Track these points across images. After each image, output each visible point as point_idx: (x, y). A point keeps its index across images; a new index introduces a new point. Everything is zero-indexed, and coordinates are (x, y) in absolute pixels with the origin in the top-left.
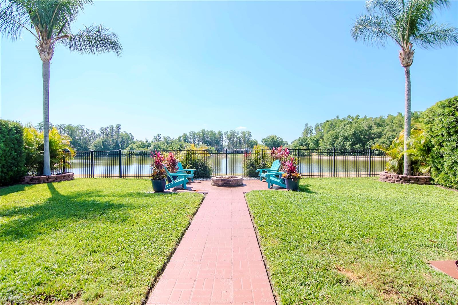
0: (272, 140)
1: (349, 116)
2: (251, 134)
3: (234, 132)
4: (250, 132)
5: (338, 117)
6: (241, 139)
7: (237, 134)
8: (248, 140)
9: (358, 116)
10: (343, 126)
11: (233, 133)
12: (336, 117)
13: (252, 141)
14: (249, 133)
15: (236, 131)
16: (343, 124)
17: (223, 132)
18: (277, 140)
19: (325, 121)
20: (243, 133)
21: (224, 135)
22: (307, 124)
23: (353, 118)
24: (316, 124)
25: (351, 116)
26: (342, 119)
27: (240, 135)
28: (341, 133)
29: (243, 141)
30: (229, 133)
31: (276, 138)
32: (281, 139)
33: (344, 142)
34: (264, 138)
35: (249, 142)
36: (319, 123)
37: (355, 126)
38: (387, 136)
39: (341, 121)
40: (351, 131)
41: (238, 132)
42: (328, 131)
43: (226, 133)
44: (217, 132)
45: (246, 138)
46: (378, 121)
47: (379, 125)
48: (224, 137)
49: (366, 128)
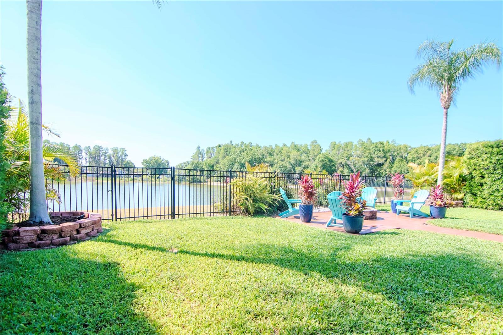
0: (156, 162)
1: (242, 143)
2: (126, 152)
3: (101, 147)
4: (125, 149)
5: (231, 142)
6: (112, 158)
7: (104, 151)
8: (122, 160)
9: (251, 143)
10: (238, 152)
11: (99, 150)
12: (229, 142)
13: (127, 161)
14: (123, 151)
15: (104, 147)
16: (238, 150)
17: (83, 147)
18: (163, 162)
19: (217, 146)
20: (115, 151)
21: (84, 151)
22: (199, 147)
23: (246, 145)
24: (208, 148)
25: (245, 143)
26: (236, 144)
27: (110, 152)
28: (238, 159)
29: (115, 162)
30: (92, 149)
31: (161, 160)
32: (167, 162)
33: (241, 168)
34: (145, 159)
35: (124, 163)
36: (211, 147)
37: (251, 153)
38: (278, 165)
39: (235, 147)
40: (248, 158)
41: (107, 149)
42: (224, 157)
43: (88, 149)
44: (72, 145)
45: (119, 158)
46: (270, 150)
47: (271, 155)
48: (84, 154)
49: (261, 156)
